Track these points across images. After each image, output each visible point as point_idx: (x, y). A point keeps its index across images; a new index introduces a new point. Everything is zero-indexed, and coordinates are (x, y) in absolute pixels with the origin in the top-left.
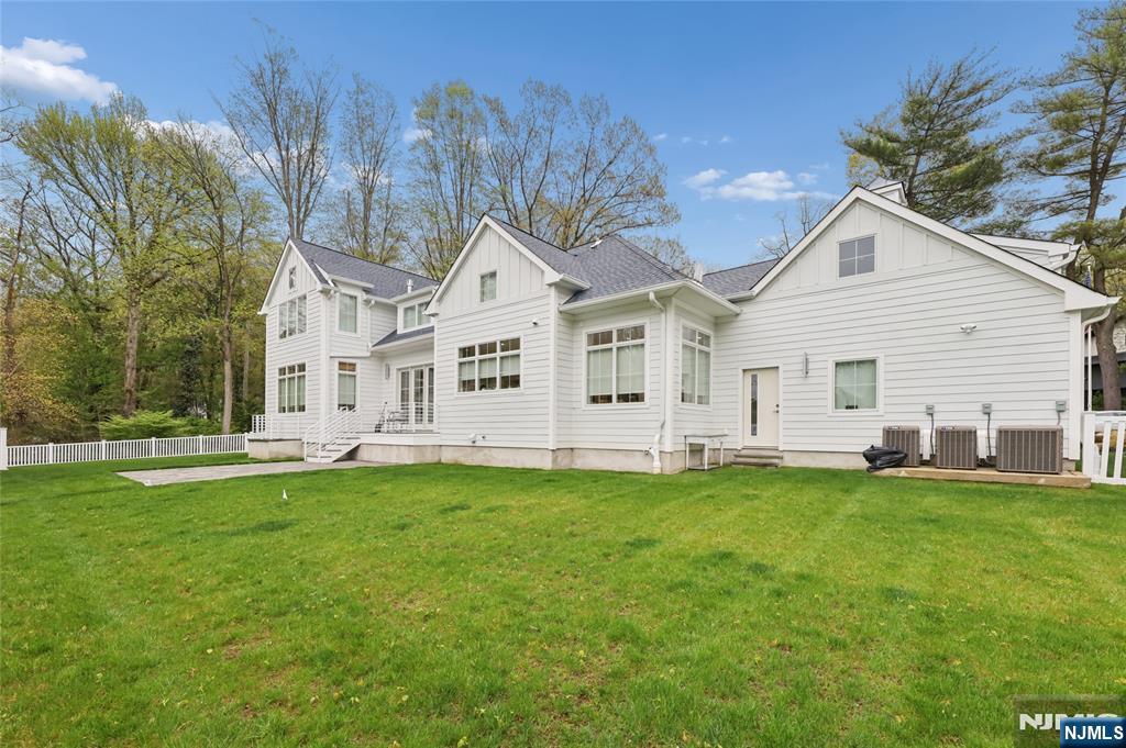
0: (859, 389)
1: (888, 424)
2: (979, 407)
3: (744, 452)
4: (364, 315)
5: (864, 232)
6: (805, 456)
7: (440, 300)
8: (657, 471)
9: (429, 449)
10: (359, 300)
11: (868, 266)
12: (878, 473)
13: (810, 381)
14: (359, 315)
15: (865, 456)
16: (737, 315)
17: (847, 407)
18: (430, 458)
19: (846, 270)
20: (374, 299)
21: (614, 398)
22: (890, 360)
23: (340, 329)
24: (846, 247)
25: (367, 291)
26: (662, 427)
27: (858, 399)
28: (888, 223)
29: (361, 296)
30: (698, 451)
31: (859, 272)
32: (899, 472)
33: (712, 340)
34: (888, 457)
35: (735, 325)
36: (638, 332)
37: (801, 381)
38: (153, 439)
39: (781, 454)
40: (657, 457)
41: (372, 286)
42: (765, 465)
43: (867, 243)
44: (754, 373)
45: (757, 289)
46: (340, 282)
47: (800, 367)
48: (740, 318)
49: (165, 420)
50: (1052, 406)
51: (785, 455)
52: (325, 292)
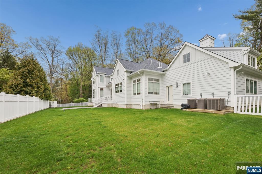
0: (187, 90)
1: (188, 98)
2: (211, 94)
3: (167, 105)
4: (105, 79)
5: (188, 52)
6: (178, 106)
7: (113, 76)
8: (142, 109)
9: (111, 104)
10: (104, 76)
11: (188, 60)
12: (183, 110)
13: (178, 88)
14: (104, 79)
15: (181, 106)
16: (165, 74)
17: (186, 94)
18: (111, 106)
19: (185, 62)
20: (106, 76)
21: (137, 94)
22: (193, 82)
23: (100, 82)
24: (184, 56)
25: (105, 74)
26: (143, 100)
27: (187, 92)
28: (192, 50)
29: (104, 75)
30: (155, 105)
31: (187, 62)
32: (187, 110)
33: (160, 80)
34: (185, 106)
35: (165, 76)
36: (139, 80)
37: (176, 88)
38: (81, 103)
39: (173, 106)
40: (142, 106)
41: (106, 73)
42: (168, 108)
43: (188, 55)
44: (169, 87)
45: (168, 68)
46: (100, 73)
47: (176, 85)
48: (166, 75)
49: (83, 99)
50: (227, 93)
51: (174, 106)
52: (97, 75)
